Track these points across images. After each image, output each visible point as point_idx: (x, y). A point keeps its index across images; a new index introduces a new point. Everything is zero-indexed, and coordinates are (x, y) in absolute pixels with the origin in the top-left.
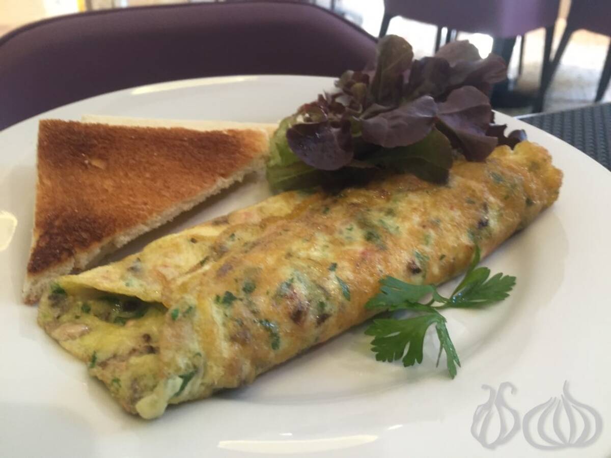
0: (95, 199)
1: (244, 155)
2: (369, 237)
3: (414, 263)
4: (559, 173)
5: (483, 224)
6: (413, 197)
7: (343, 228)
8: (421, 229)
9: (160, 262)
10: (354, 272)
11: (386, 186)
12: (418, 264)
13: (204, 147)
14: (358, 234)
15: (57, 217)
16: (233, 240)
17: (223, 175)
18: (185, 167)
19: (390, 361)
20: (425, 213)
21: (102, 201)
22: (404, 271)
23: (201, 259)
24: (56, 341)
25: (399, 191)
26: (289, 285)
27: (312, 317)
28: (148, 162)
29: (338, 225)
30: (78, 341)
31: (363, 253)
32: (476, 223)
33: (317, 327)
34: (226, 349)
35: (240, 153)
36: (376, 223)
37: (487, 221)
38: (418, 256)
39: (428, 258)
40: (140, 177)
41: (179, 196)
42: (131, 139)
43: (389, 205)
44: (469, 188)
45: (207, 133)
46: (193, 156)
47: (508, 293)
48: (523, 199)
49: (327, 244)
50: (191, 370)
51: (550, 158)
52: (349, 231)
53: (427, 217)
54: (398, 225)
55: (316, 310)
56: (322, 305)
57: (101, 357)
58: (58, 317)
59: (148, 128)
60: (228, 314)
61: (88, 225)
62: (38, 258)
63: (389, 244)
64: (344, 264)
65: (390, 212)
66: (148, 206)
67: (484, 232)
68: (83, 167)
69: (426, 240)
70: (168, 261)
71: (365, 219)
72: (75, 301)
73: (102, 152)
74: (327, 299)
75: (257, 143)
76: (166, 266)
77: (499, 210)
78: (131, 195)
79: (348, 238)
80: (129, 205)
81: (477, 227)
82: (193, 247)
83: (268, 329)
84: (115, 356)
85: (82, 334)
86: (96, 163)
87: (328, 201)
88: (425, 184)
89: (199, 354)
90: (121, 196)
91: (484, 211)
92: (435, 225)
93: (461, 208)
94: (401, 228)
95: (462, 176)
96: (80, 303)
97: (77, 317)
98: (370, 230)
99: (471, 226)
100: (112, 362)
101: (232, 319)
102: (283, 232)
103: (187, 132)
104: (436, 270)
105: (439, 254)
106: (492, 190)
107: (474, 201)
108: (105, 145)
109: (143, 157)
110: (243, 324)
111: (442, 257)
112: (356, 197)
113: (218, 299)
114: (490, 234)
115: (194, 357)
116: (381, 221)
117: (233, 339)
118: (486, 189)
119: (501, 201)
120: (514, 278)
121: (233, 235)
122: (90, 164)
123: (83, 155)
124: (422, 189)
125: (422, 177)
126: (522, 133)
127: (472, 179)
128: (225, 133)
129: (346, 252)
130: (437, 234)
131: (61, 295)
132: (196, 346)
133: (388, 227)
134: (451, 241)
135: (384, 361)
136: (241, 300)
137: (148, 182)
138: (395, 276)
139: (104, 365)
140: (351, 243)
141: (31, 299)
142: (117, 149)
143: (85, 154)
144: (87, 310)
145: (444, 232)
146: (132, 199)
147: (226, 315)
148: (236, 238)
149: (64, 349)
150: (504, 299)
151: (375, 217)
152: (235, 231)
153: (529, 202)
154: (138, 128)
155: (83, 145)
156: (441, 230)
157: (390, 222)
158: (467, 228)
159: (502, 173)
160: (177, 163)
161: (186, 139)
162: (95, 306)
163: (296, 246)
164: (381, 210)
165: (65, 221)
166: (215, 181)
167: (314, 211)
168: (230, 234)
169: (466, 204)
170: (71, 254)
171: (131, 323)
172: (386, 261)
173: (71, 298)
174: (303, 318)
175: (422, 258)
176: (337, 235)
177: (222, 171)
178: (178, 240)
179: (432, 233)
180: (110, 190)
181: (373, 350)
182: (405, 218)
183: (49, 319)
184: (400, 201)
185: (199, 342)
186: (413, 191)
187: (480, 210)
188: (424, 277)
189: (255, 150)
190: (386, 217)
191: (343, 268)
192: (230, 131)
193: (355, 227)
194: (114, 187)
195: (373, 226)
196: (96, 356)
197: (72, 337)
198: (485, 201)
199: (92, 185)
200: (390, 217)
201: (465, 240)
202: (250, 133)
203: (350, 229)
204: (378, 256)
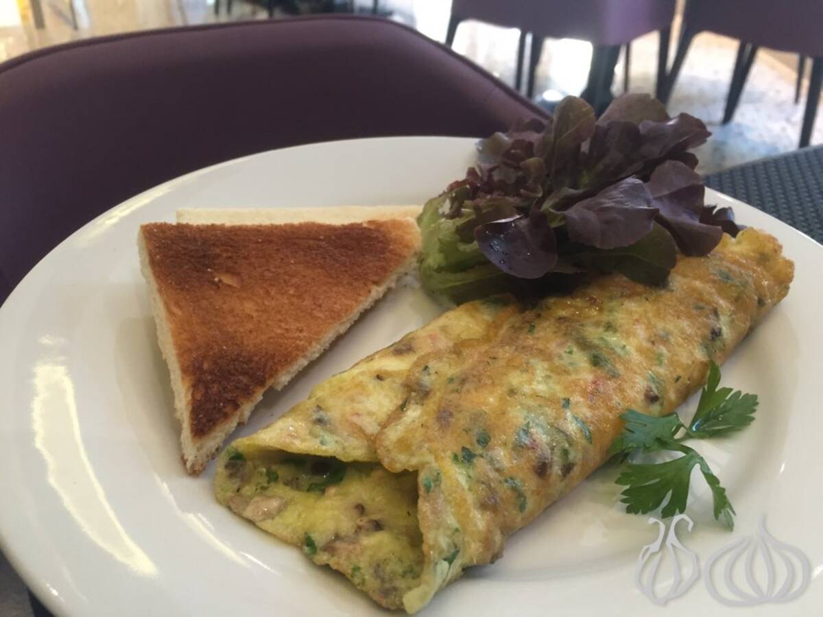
0: (241, 330)
1: (395, 255)
2: (596, 361)
3: (651, 390)
4: (790, 265)
5: (716, 334)
6: (632, 305)
7: (561, 351)
8: (649, 345)
9: (348, 409)
10: (591, 407)
11: (595, 293)
12: (656, 392)
13: (345, 247)
14: (581, 359)
15: (205, 357)
16: (429, 374)
17: (376, 283)
18: (331, 277)
19: (644, 513)
20: (649, 326)
21: (250, 332)
22: (642, 401)
23: (400, 402)
24: (251, 522)
25: (611, 298)
26: (526, 432)
27: (556, 470)
28: (285, 273)
29: (553, 346)
30: (277, 519)
31: (594, 383)
32: (708, 333)
33: (562, 481)
34: (480, 520)
35: (390, 251)
36: (596, 342)
37: (720, 329)
38: (653, 380)
39: (664, 381)
40: (282, 294)
41: (336, 316)
42: (258, 242)
43: (605, 318)
44: (694, 290)
45: (344, 228)
46: (336, 260)
47: (753, 415)
48: (754, 300)
49: (548, 373)
50: (453, 551)
51: (780, 247)
52: (569, 355)
53: (654, 330)
54: (623, 343)
55: (560, 460)
56: (565, 453)
57: (319, 539)
58: (238, 490)
59: (272, 225)
60: (471, 474)
61: (245, 366)
62: (201, 416)
63: (620, 368)
64: (576, 398)
65: (609, 327)
66: (304, 334)
67: (718, 343)
68: (214, 287)
69: (658, 359)
70: (358, 407)
71: (583, 338)
72: (255, 467)
73: (230, 264)
74: (570, 444)
75: (408, 237)
76: (358, 414)
77: (731, 316)
78: (280, 321)
79: (571, 364)
80: (283, 334)
81: (710, 338)
82: (382, 387)
83: (514, 489)
84: (338, 537)
85: (280, 511)
86: (227, 280)
87: (529, 315)
88: (640, 288)
89: (457, 530)
90: (269, 322)
91: (715, 318)
92: (664, 339)
93: (689, 316)
94: (628, 347)
95: (685, 276)
96: (264, 470)
97: (263, 488)
98: (594, 352)
99: (704, 337)
100: (338, 544)
101: (479, 482)
102: (490, 361)
103: (320, 227)
104: (672, 396)
105: (675, 376)
106: (721, 292)
107: (701, 307)
108: (230, 254)
109: (280, 267)
110: (490, 486)
111: (678, 379)
112: (564, 308)
113: (456, 457)
114: (724, 346)
115: (453, 534)
116: (602, 339)
117: (483, 506)
118: (713, 290)
119: (732, 303)
120: (755, 397)
121: (426, 368)
122: (220, 281)
123: (209, 270)
124: (639, 294)
125: (636, 279)
126: (729, 211)
127: (695, 279)
128: (365, 225)
129: (575, 383)
130: (670, 351)
131: (239, 462)
132: (452, 521)
133: (613, 346)
134: (684, 359)
135: (636, 513)
136: (481, 456)
137: (294, 300)
138: (634, 407)
139: (329, 548)
140: (577, 371)
141: (196, 469)
142: (245, 258)
143: (210, 268)
144: (273, 477)
145: (677, 348)
146: (283, 325)
147: (470, 477)
148: (432, 371)
149: (266, 532)
150: (749, 424)
151: (593, 333)
152: (427, 362)
153: (761, 302)
154: (261, 226)
155: (204, 256)
156: (672, 345)
157: (613, 339)
158: (700, 340)
159: (730, 270)
160: (319, 270)
161: (322, 237)
162: (283, 471)
163: (515, 379)
164: (597, 324)
165: (215, 363)
166: (369, 292)
167: (516, 329)
168: (423, 366)
169: (694, 312)
170: (236, 406)
171: (332, 491)
172: (622, 390)
173: (250, 463)
174: (549, 470)
175: (658, 382)
176: (557, 362)
177: (376, 278)
178: (361, 378)
179: (663, 349)
180: (255, 314)
181: (624, 501)
182: (628, 334)
183: (229, 494)
184: (617, 312)
185: (454, 514)
186: (630, 296)
187: (710, 316)
188: (662, 405)
189: (407, 246)
190: (606, 333)
191: (577, 403)
192: (370, 222)
193: (575, 349)
194: (257, 311)
195: (596, 347)
196: (314, 539)
197: (269, 515)
198: (715, 305)
199: (232, 311)
200: (610, 333)
201: (700, 355)
202: (396, 224)
203: (571, 352)
204: (612, 384)
